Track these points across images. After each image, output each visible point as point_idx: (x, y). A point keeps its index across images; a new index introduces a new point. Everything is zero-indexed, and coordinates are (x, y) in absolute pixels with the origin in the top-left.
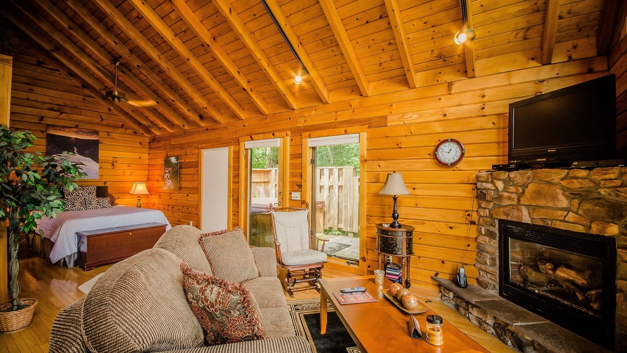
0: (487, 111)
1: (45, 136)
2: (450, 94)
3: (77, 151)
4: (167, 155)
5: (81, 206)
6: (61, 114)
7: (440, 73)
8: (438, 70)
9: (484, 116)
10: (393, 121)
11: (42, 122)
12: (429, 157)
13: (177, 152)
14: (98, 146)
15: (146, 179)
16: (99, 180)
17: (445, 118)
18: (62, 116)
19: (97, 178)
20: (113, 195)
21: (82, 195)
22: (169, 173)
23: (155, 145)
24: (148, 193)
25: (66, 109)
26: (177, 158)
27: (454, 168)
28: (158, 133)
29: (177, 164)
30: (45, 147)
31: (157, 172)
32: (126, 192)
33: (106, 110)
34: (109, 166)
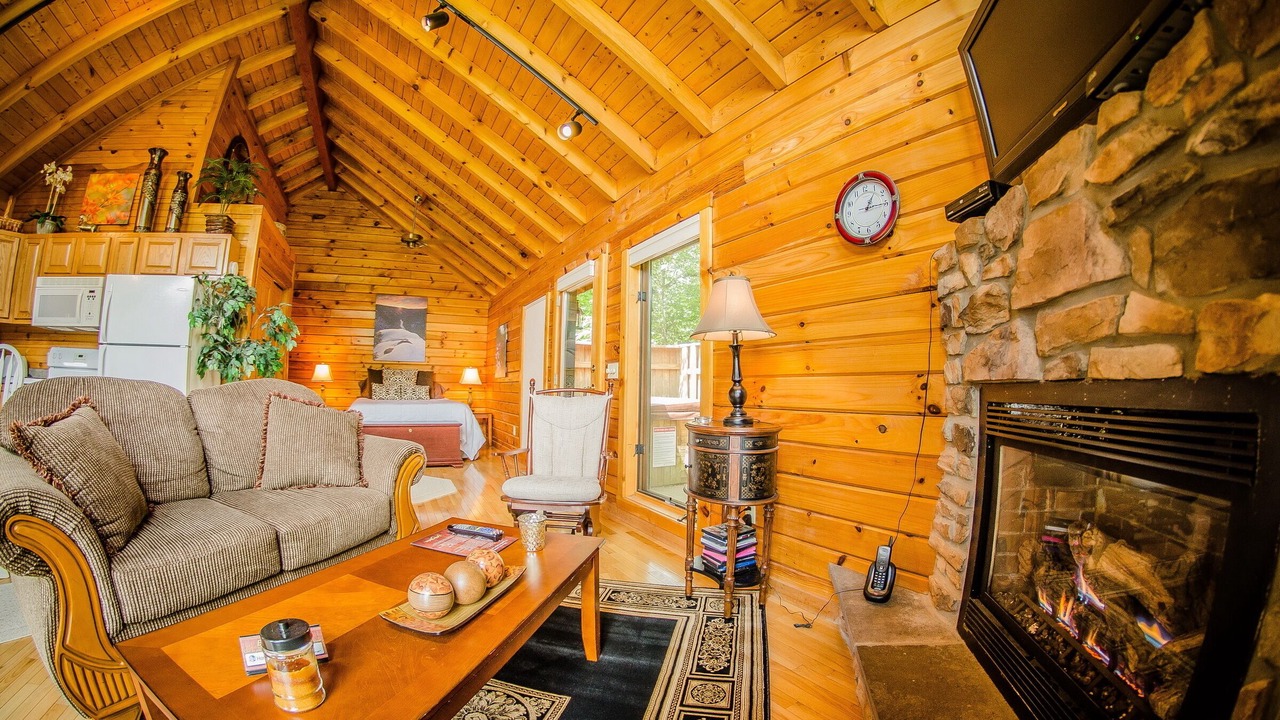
0: (931, 86)
1: (374, 308)
2: (850, 75)
3: (403, 325)
4: (499, 323)
5: (395, 395)
6: (391, 280)
7: (823, 42)
8: (819, 38)
9: (928, 100)
10: (754, 168)
11: (373, 292)
12: (829, 232)
13: (506, 318)
14: (426, 317)
15: (480, 363)
16: (425, 363)
17: (849, 129)
18: (393, 282)
19: (422, 359)
20: (438, 382)
21: (400, 380)
22: (499, 350)
23: (494, 310)
24: (479, 383)
25: (397, 273)
26: (506, 326)
27: (884, 251)
28: (493, 292)
29: (504, 336)
30: (374, 321)
33: (438, 269)
34: (437, 344)
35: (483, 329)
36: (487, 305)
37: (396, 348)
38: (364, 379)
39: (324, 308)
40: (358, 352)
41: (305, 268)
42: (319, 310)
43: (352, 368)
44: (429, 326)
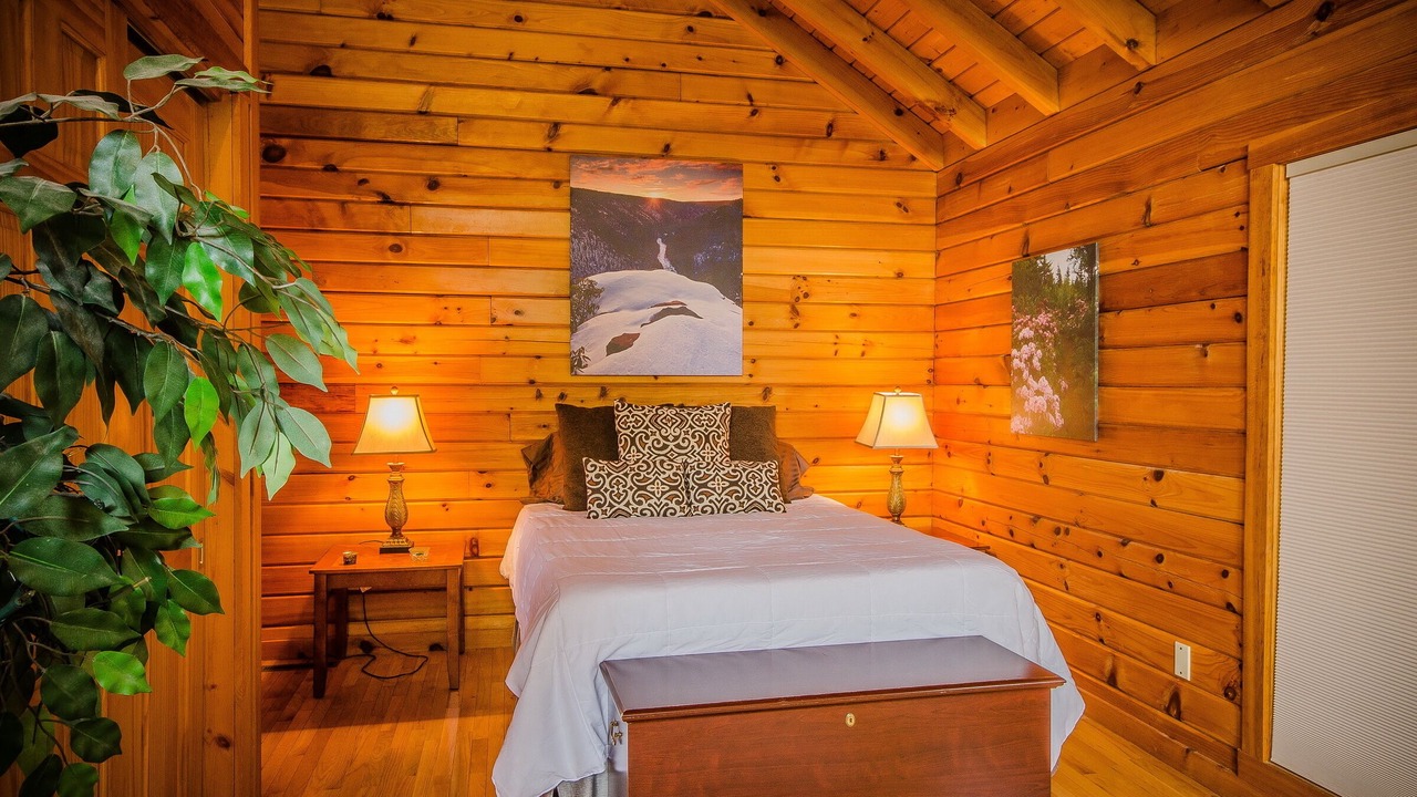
1: (565, 202)
3: (667, 256)
4: (1026, 242)
5: (670, 498)
6: (613, 104)
11: (556, 146)
13: (1084, 222)
14: (740, 229)
15: (926, 376)
16: (746, 380)
18: (621, 112)
19: (735, 367)
20: (796, 446)
21: (678, 446)
22: (1039, 339)
23: (965, 202)
24: (931, 443)
25: (632, 83)
26: (1088, 252)
28: (977, 138)
29: (1087, 290)
30: (565, 246)
31: (973, 340)
32: (844, 435)
33: (769, 66)
34: (780, 315)
35: (922, 265)
36: (930, 187)
37: (647, 333)
38: (542, 436)
39: (386, 200)
40: (514, 349)
41: (294, 60)
42: (369, 213)
43: (500, 401)
44: (752, 259)
